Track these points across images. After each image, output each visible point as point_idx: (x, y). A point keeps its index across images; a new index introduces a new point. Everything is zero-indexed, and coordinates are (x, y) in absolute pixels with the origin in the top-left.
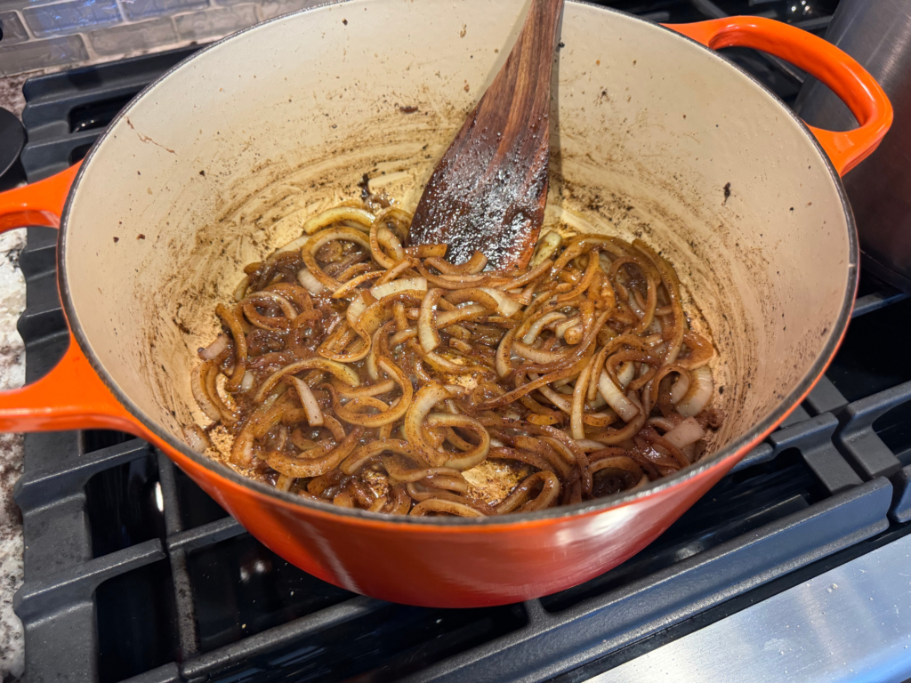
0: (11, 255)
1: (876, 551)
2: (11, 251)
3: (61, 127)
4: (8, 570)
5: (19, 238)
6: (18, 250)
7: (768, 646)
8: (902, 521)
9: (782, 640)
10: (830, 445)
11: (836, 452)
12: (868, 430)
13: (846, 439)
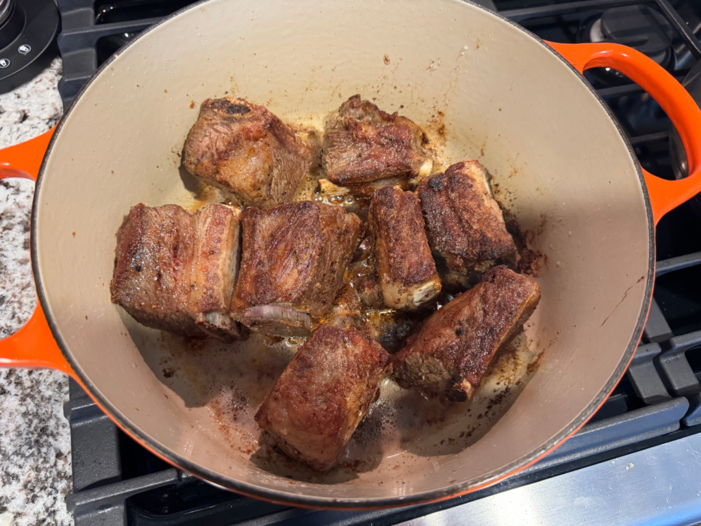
0: (50, 124)
1: (667, 444)
2: (50, 120)
3: (88, 13)
4: (56, 378)
5: (56, 109)
6: (56, 120)
7: (578, 501)
8: (689, 425)
9: (587, 499)
10: (651, 364)
11: (654, 369)
12: (682, 356)
13: (663, 361)
